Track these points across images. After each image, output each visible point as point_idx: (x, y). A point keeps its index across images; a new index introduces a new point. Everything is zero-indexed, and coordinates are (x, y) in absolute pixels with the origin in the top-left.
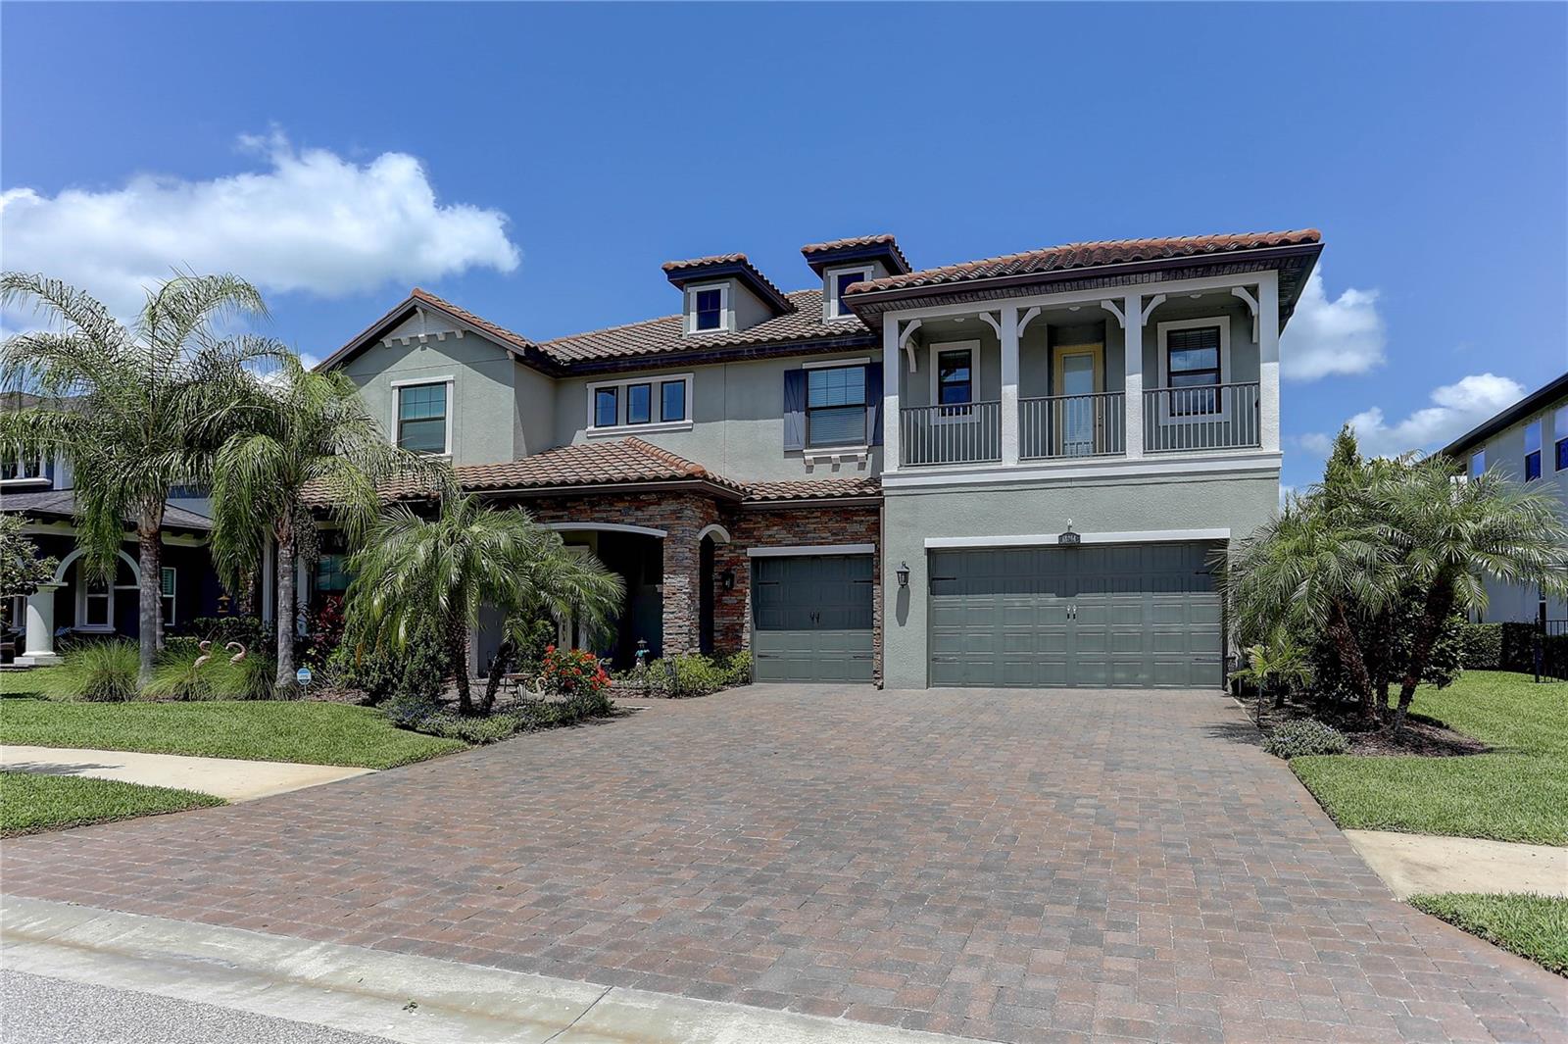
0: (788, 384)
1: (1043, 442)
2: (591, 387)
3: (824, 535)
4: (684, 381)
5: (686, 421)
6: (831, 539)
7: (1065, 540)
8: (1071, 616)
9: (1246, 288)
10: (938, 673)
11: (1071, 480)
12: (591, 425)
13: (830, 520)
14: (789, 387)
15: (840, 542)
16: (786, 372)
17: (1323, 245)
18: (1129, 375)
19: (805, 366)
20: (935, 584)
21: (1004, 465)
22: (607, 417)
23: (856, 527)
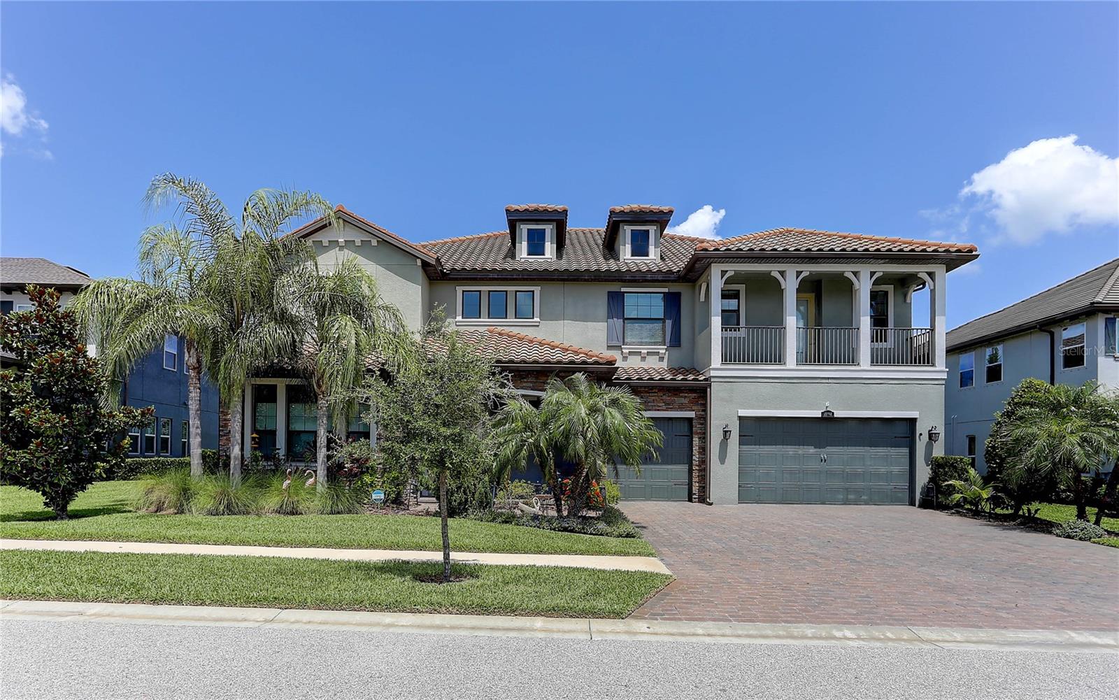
0: (611, 300)
1: (814, 354)
2: (459, 290)
3: (660, 404)
4: (533, 291)
5: (536, 319)
6: (664, 407)
7: (825, 415)
8: (823, 461)
9: (926, 272)
10: (745, 495)
11: (828, 378)
12: (459, 316)
13: (664, 395)
14: (611, 303)
15: (672, 409)
16: (609, 292)
17: (979, 255)
18: (863, 316)
19: (623, 290)
20: (744, 439)
21: (788, 367)
22: (472, 310)
23: (683, 400)
